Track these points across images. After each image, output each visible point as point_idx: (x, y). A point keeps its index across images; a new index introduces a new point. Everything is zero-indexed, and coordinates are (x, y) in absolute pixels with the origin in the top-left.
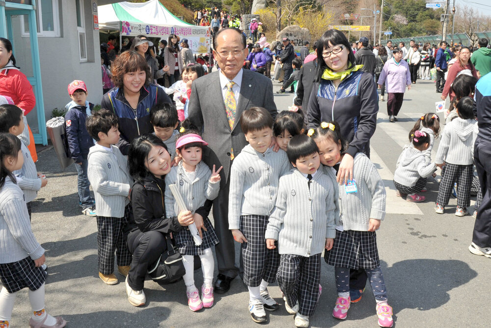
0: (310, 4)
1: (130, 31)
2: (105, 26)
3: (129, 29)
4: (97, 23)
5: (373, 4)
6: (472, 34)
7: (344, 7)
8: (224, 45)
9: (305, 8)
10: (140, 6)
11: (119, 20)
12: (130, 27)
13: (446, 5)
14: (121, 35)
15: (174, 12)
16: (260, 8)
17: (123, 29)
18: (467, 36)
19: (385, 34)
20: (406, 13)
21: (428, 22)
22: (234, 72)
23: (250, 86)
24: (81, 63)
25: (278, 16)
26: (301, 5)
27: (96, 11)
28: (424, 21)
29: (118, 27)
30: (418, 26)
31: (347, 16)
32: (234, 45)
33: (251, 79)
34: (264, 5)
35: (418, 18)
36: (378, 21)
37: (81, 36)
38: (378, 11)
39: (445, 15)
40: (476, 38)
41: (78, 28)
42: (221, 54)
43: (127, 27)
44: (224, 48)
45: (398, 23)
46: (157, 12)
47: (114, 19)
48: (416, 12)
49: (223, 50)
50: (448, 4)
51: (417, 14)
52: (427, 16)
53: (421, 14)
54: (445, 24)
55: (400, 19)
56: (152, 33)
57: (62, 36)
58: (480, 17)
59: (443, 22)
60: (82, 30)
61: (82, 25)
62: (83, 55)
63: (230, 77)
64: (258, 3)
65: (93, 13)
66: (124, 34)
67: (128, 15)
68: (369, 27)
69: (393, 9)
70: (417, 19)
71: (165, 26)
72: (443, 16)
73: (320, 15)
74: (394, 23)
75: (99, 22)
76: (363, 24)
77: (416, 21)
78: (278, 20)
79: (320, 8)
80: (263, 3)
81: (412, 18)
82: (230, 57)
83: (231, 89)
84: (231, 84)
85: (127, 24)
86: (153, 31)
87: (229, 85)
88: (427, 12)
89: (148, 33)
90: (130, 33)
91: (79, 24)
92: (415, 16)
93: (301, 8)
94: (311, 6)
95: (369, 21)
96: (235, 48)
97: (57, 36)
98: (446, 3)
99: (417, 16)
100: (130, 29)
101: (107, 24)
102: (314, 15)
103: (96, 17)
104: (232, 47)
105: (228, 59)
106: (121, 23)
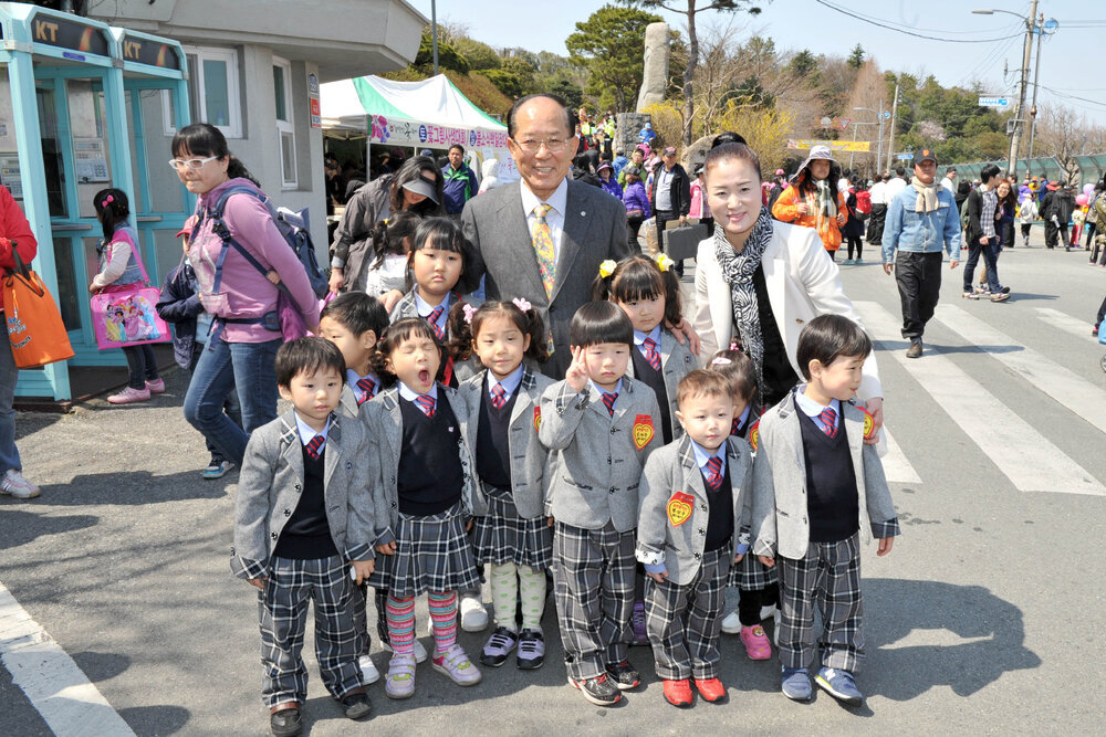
0: (749, 94)
1: (388, 135)
2: (338, 123)
3: (385, 130)
4: (318, 114)
5: (878, 99)
6: (1067, 159)
7: (820, 104)
8: (530, 128)
9: (739, 102)
10: (409, 89)
11: (365, 113)
12: (388, 127)
13: (1019, 102)
14: (369, 143)
15: (483, 105)
16: (654, 101)
17: (373, 130)
18: (1058, 164)
19: (899, 157)
20: (944, 118)
21: (987, 137)
22: (550, 183)
23: (583, 214)
24: (283, 191)
25: (686, 116)
26: (732, 95)
27: (317, 92)
28: (980, 135)
29: (364, 126)
30: (966, 145)
31: (826, 122)
32: (552, 129)
33: (585, 201)
34: (661, 96)
35: (967, 128)
36: (887, 133)
37: (286, 139)
38: (888, 115)
39: (1015, 120)
40: (1076, 167)
41: (279, 123)
42: (524, 147)
43: (381, 127)
44: (530, 134)
45: (927, 138)
46: (444, 100)
47: (354, 109)
48: (963, 117)
49: (528, 138)
50: (1022, 100)
51: (965, 122)
52: (985, 125)
53: (972, 120)
54: (1015, 140)
55: (932, 130)
56: (431, 140)
57: (245, 137)
58: (1090, 128)
59: (1011, 135)
60: (286, 127)
61: (288, 118)
62: (288, 177)
63: (542, 193)
64: (649, 91)
65: (311, 95)
66: (376, 140)
67: (385, 103)
68: (868, 143)
69: (918, 111)
70: (964, 131)
71: (457, 128)
72: (1012, 123)
73: (767, 115)
74: (918, 138)
75: (323, 114)
76: (857, 139)
77: (962, 134)
78: (687, 124)
79: (768, 102)
80: (660, 92)
81: (955, 129)
82: (541, 152)
83: (544, 219)
84: (543, 209)
85: (382, 121)
86: (434, 137)
87: (540, 210)
88: (985, 117)
89: (423, 141)
90: (388, 139)
91: (281, 115)
92: (960, 125)
93: (730, 102)
94: (750, 97)
95: (870, 132)
96: (553, 134)
97: (235, 136)
98: (1019, 97)
99: (966, 126)
100: (388, 130)
101: (341, 119)
102: (755, 115)
103: (316, 103)
104: (547, 133)
105: (538, 156)
106: (370, 118)
